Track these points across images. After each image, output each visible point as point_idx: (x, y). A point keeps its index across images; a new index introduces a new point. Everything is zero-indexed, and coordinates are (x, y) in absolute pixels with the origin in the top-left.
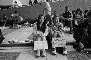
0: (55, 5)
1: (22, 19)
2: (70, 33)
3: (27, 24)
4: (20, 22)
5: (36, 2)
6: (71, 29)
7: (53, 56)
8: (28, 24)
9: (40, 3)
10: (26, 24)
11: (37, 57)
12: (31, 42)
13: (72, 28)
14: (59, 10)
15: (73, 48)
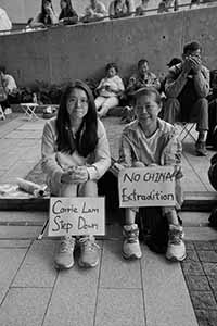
0: (142, 29)
1: (12, 85)
2: (195, 150)
3: (32, 108)
4: (5, 97)
5: (67, 13)
6: (201, 136)
7: (125, 265)
8: (35, 105)
9: (82, 19)
10: (26, 107)
11: (60, 269)
12: (41, 193)
13: (206, 133)
14: (157, 52)
15: (209, 225)
